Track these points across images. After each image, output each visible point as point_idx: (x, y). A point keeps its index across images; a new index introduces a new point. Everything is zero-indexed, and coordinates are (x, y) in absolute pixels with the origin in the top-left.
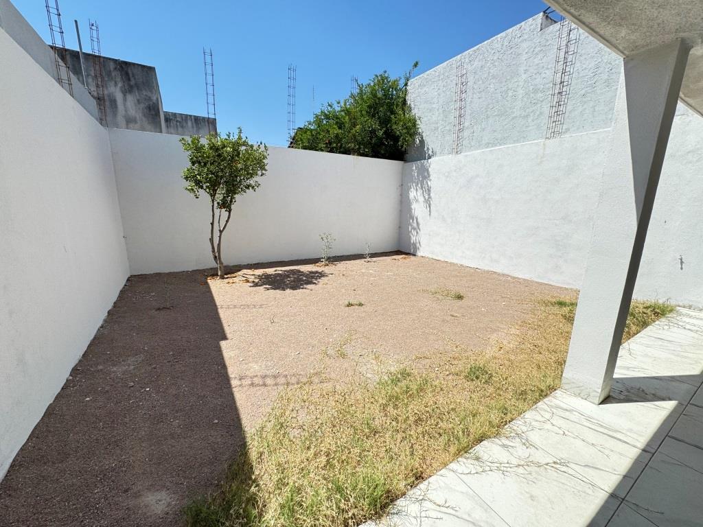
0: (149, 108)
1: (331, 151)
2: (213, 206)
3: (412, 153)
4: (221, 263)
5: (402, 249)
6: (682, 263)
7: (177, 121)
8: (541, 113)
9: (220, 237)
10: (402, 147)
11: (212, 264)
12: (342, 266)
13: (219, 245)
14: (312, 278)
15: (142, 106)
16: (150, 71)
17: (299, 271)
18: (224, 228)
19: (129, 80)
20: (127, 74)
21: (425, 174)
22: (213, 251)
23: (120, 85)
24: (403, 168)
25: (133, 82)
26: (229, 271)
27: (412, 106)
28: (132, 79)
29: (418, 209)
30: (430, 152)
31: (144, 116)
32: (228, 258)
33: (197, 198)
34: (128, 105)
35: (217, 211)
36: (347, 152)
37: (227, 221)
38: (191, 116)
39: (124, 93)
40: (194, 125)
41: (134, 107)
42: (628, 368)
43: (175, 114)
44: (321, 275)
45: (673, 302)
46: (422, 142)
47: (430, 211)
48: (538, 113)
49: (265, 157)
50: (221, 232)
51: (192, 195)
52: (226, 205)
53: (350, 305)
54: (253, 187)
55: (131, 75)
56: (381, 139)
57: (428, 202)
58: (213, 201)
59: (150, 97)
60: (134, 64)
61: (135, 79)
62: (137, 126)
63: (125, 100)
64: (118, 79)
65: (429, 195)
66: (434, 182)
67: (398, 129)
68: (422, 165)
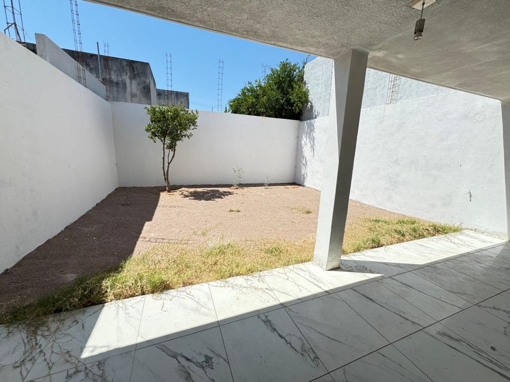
0: (144, 88)
1: (249, 114)
2: (164, 147)
3: (306, 114)
4: (168, 183)
6: (471, 196)
7: (165, 95)
9: (168, 166)
10: (296, 110)
11: (163, 183)
12: (246, 189)
13: (168, 171)
15: (141, 86)
16: (146, 65)
17: (218, 191)
18: (171, 161)
19: (134, 71)
20: (133, 68)
21: (311, 128)
22: (164, 175)
23: (129, 74)
24: (299, 126)
25: (136, 73)
26: (173, 188)
27: (307, 82)
28: (136, 71)
29: (307, 151)
30: (316, 114)
31: (142, 93)
32: (173, 180)
33: (155, 142)
34: (133, 86)
35: (167, 151)
36: (258, 114)
37: (173, 157)
38: (174, 91)
39: (131, 79)
41: (136, 88)
43: (164, 91)
44: (230, 193)
45: (463, 226)
46: (312, 106)
47: (314, 154)
48: (383, 86)
50: (169, 163)
51: (152, 140)
52: (172, 147)
53: (231, 211)
54: (188, 136)
55: (135, 69)
56: (282, 105)
57: (313, 147)
58: (164, 144)
59: (145, 81)
60: (137, 62)
61: (137, 70)
62: (137, 99)
63: (131, 83)
64: (128, 71)
65: (314, 142)
66: (317, 134)
67: (293, 98)
68: (311, 123)
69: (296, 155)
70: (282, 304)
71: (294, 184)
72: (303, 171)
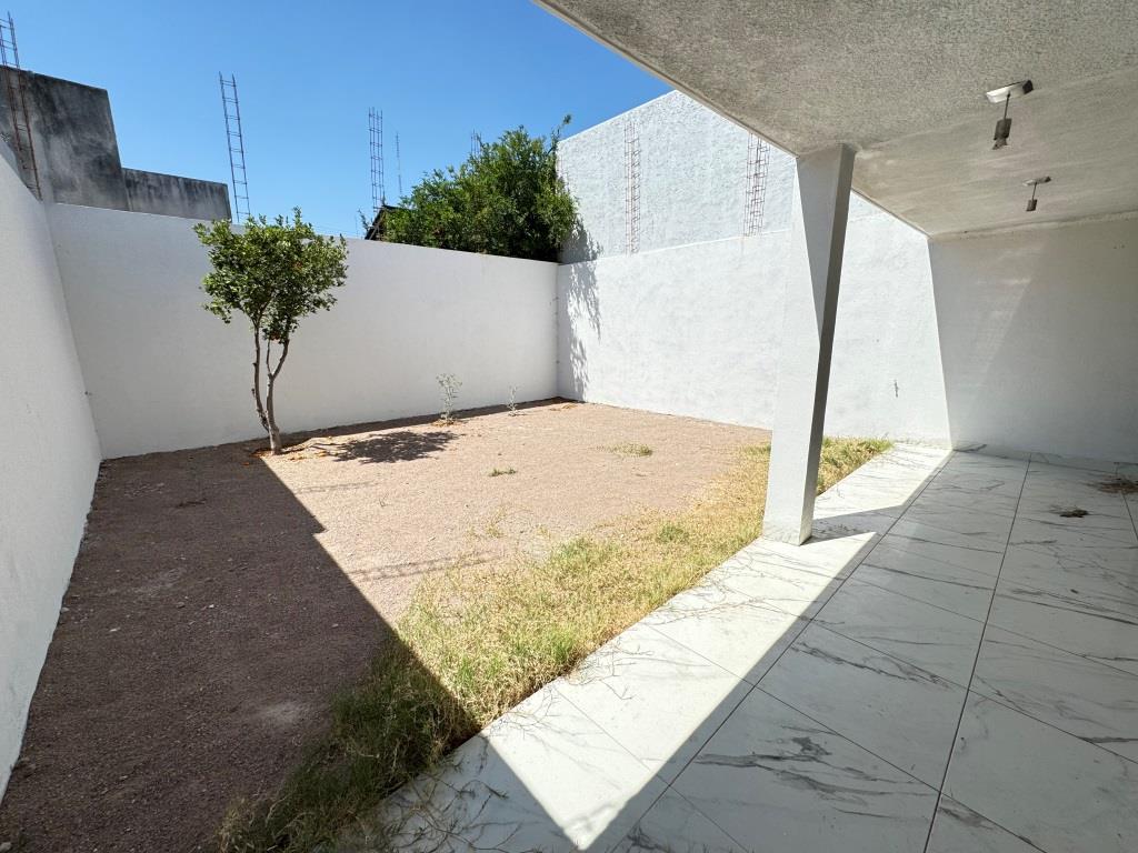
0: (100, 163)
1: (446, 246)
2: (257, 336)
3: (569, 250)
4: (275, 429)
5: (562, 395)
6: (897, 388)
7: (149, 187)
8: (736, 201)
9: (271, 386)
10: (554, 241)
11: (260, 432)
12: (474, 423)
13: (270, 399)
14: (433, 443)
15: (84, 159)
16: (96, 97)
17: (409, 434)
18: (277, 371)
19: (54, 110)
20: (48, 99)
21: (588, 280)
22: (260, 410)
23: (34, 118)
24: (557, 274)
25: (62, 115)
26: (290, 442)
27: (566, 180)
28: (60, 109)
29: (582, 328)
30: (595, 248)
31: (91, 177)
32: (286, 422)
33: (227, 322)
34: (58, 155)
35: (263, 344)
36: (469, 247)
37: (282, 360)
38: (177, 178)
39: (45, 134)
40: (185, 195)
41: (68, 162)
42: (834, 509)
43: (144, 175)
44: (448, 437)
45: (891, 438)
46: (582, 233)
47: (599, 333)
49: (342, 257)
50: (272, 377)
51: (219, 317)
52: (279, 333)
53: (496, 474)
54: (325, 305)
55: (57, 103)
56: (521, 230)
57: (596, 320)
58: (257, 327)
59: (100, 144)
60: (62, 83)
61: (66, 109)
62: (78, 194)
63: (47, 146)
64: (31, 107)
65: (597, 309)
66: (601, 292)
67: (547, 215)
68: (586, 268)
69: (557, 337)
70: (802, 618)
71: (558, 400)
72: (577, 372)
